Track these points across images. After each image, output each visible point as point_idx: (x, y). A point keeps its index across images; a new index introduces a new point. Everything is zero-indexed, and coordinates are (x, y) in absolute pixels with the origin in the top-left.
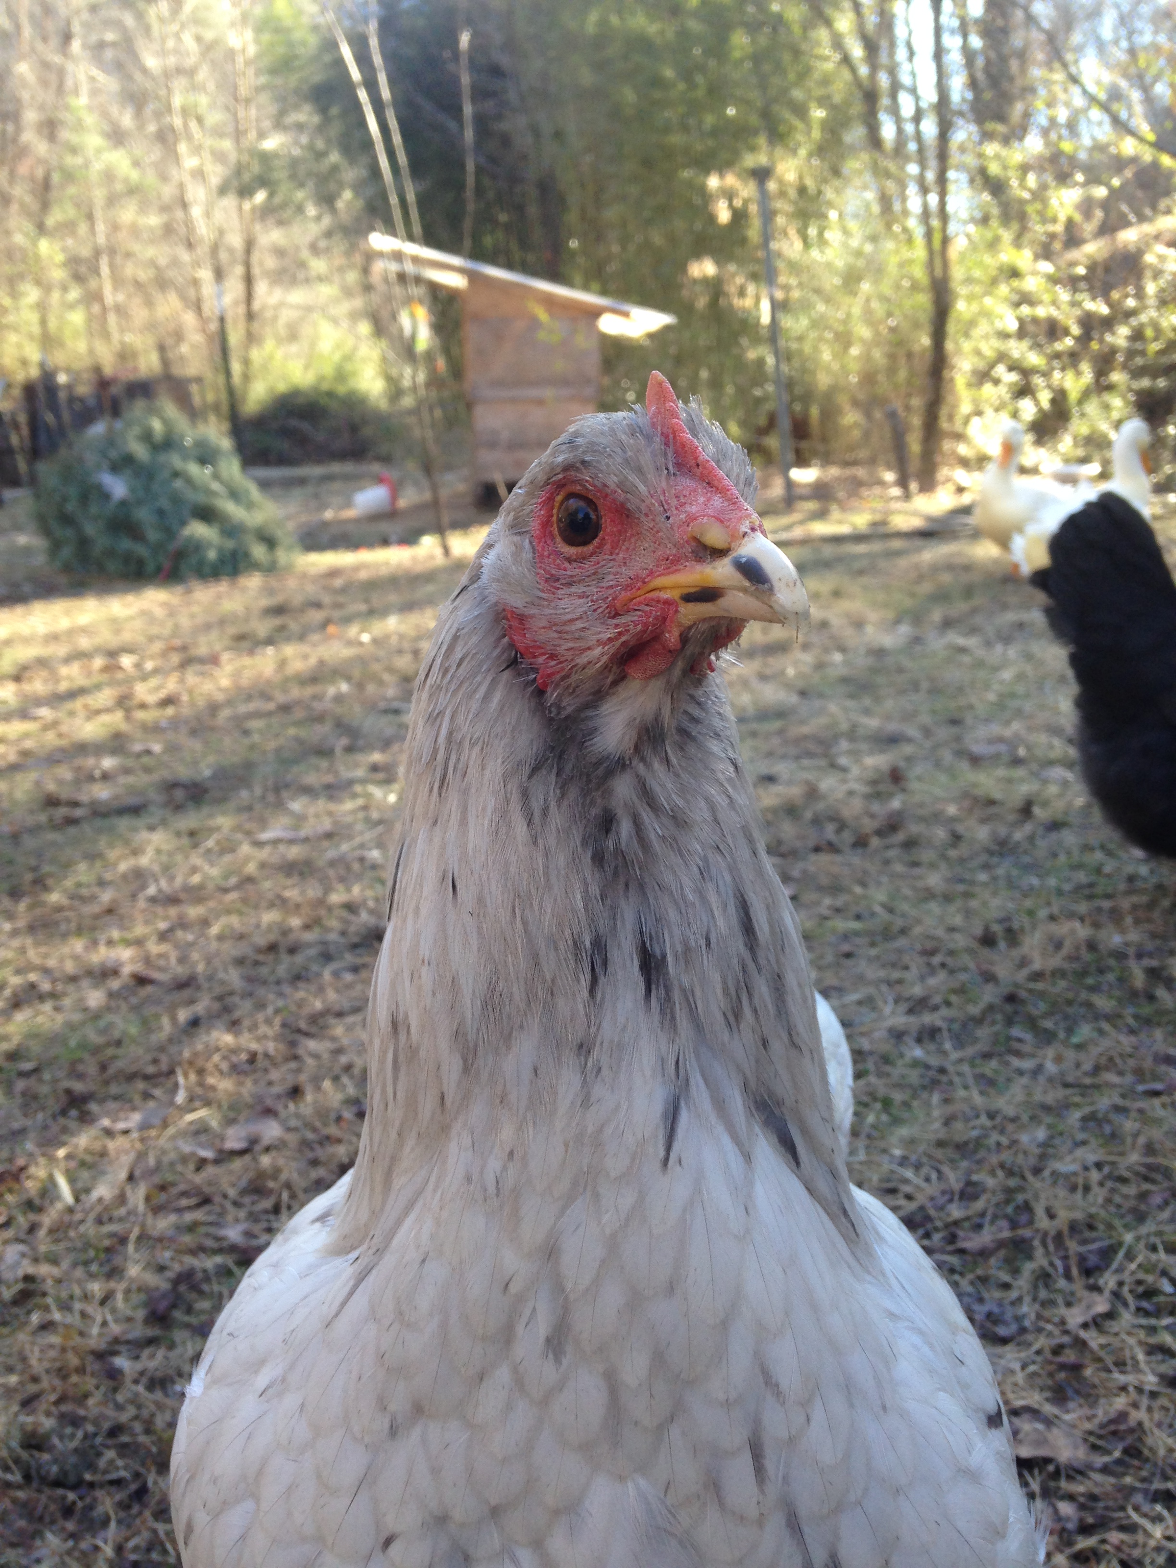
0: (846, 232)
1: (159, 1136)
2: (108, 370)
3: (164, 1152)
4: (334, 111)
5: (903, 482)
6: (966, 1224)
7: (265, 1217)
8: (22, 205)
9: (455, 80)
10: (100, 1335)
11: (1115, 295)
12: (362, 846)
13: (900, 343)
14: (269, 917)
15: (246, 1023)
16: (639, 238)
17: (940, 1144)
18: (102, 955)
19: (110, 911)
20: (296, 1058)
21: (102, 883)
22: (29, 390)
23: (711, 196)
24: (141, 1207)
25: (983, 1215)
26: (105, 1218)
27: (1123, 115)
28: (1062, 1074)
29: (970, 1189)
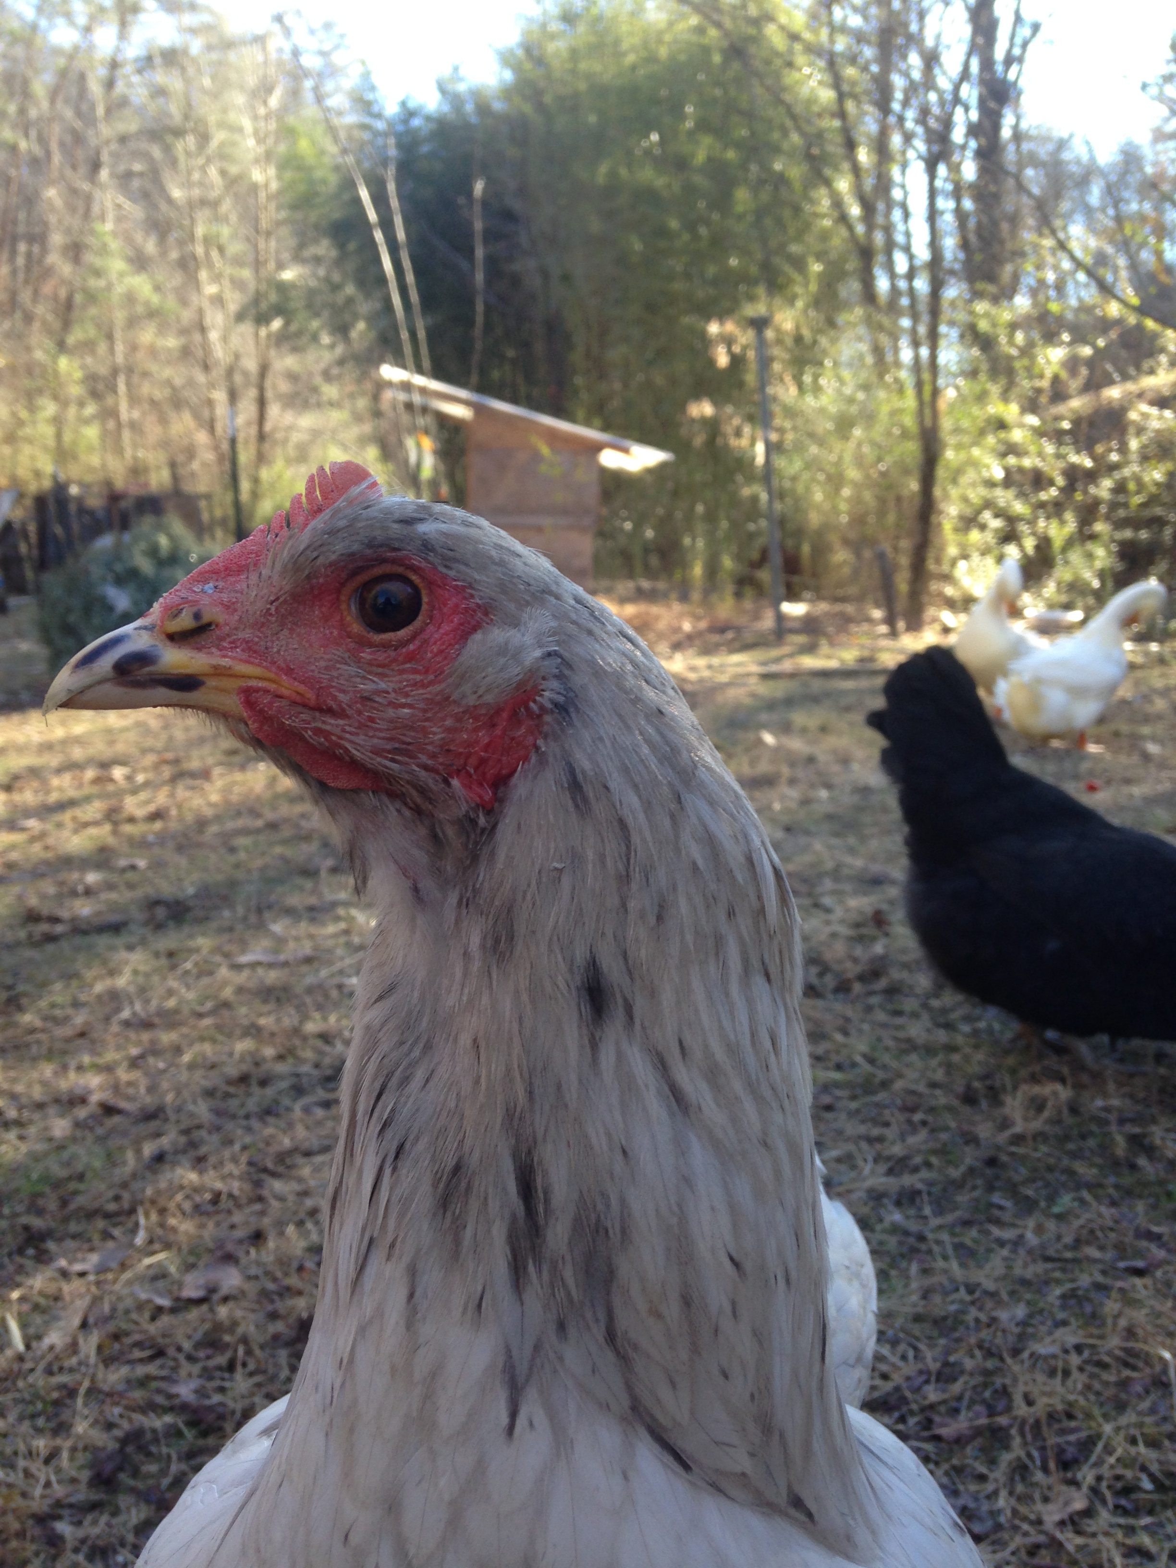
0: (841, 381)
1: (115, 1281)
2: (120, 484)
3: (120, 1299)
4: (352, 246)
5: (890, 620)
6: (943, 1409)
7: (218, 1374)
8: (44, 323)
9: (470, 224)
10: (43, 1497)
11: (1099, 449)
12: (341, 972)
13: (890, 487)
14: (242, 1046)
15: (212, 1160)
16: (640, 377)
17: (918, 1318)
18: (72, 1081)
19: (82, 1035)
20: (260, 1199)
21: (76, 1004)
22: (40, 501)
23: (710, 341)
24: (93, 1359)
25: (960, 1398)
26: (55, 1368)
27: (1109, 278)
28: (1043, 1246)
29: (947, 1370)
